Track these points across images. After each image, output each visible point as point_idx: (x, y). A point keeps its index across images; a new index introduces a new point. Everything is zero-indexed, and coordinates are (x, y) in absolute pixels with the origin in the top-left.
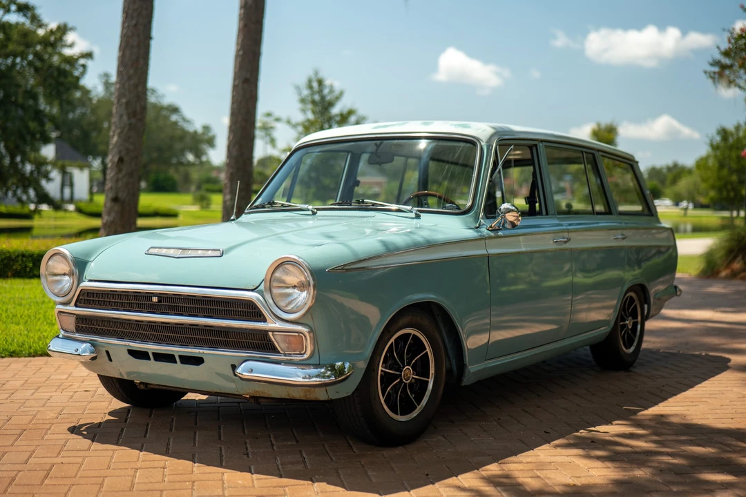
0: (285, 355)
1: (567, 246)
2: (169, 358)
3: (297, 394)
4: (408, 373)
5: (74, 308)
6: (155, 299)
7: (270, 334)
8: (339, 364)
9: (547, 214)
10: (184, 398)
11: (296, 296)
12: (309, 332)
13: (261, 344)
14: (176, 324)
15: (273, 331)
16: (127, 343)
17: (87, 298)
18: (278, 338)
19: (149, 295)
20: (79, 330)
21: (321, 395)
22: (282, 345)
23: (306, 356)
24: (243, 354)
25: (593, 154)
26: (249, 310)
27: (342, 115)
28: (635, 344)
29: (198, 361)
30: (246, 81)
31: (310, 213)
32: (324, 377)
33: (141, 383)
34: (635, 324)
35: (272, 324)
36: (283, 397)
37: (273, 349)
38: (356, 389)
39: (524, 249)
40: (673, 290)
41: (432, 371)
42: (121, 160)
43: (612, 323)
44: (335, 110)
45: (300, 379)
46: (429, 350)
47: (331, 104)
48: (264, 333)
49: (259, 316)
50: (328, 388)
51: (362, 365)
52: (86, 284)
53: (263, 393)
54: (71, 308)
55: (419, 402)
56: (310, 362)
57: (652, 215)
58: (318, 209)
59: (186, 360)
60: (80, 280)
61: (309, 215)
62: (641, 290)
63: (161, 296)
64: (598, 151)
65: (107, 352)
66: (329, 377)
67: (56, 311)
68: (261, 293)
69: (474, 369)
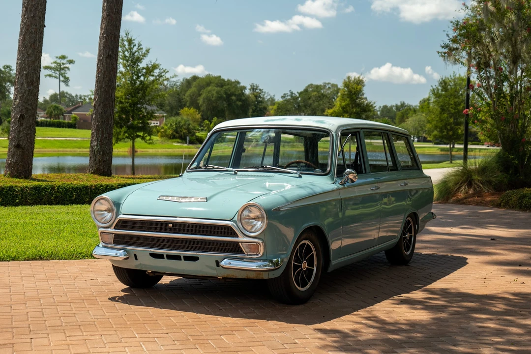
0: (248, 255)
1: (378, 191)
2: (177, 258)
3: (252, 276)
4: (305, 265)
5: (114, 230)
6: (170, 225)
7: (240, 244)
8: (275, 260)
9: (366, 173)
10: (159, 283)
11: (255, 223)
12: (262, 243)
13: (234, 249)
14: (183, 239)
15: (242, 242)
16: (150, 250)
17: (123, 224)
18: (244, 246)
19: (167, 223)
20: (115, 242)
21: (265, 276)
22: (247, 250)
23: (260, 255)
24: (222, 255)
25: (387, 134)
26: (228, 231)
27: (147, 68)
28: (411, 249)
29: (195, 259)
30: (109, 57)
31: (233, 173)
32: (269, 266)
33: (152, 272)
34: (411, 237)
35: (241, 238)
36: (243, 277)
37: (241, 252)
38: (282, 273)
39: (357, 195)
40: (432, 215)
41: (315, 263)
42: (22, 117)
43: (399, 237)
44: (142, 65)
45: (255, 267)
46: (314, 252)
47: (139, 60)
48: (237, 243)
49: (234, 234)
50: (269, 272)
51: (286, 260)
52: (121, 216)
53: (232, 276)
54: (111, 230)
55: (309, 280)
56: (262, 258)
57: (419, 169)
58: (238, 171)
59: (187, 258)
60: (118, 214)
61: (233, 174)
62: (414, 216)
63: (174, 224)
64: (390, 131)
65: (135, 255)
66: (271, 266)
67: (100, 232)
68: (235, 222)
69: (334, 262)
